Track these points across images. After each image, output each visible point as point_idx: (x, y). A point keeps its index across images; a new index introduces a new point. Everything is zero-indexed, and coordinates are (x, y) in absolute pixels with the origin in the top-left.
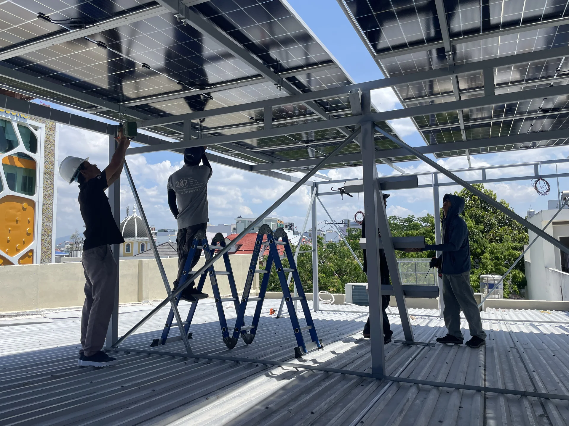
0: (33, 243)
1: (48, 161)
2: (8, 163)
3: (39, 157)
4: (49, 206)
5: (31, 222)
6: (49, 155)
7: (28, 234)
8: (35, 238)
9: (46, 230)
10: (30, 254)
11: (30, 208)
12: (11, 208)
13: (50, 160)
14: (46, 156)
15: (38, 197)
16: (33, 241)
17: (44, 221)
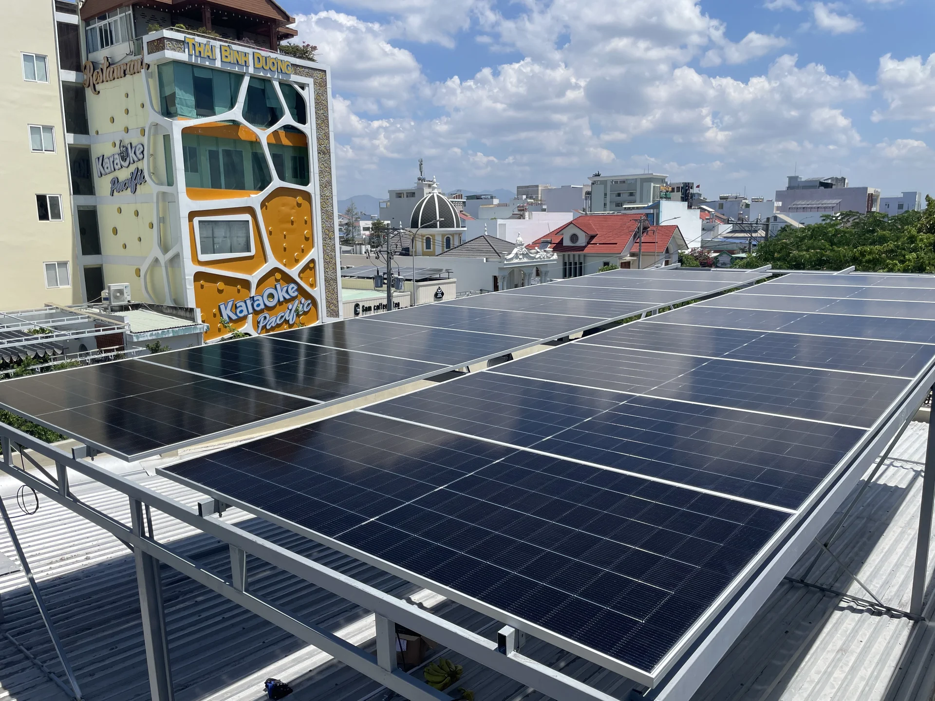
0: (313, 250)
1: (321, 134)
2: (274, 142)
3: (309, 128)
4: (327, 199)
5: (309, 222)
6: (322, 125)
7: (307, 239)
8: (316, 245)
9: (328, 233)
10: (311, 265)
11: (305, 203)
12: (284, 205)
13: (324, 132)
14: (319, 127)
15: (313, 187)
16: (313, 247)
17: (324, 220)
